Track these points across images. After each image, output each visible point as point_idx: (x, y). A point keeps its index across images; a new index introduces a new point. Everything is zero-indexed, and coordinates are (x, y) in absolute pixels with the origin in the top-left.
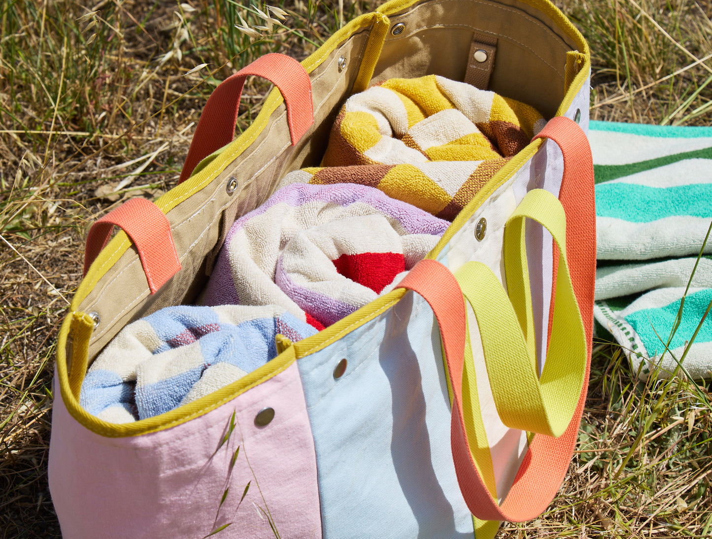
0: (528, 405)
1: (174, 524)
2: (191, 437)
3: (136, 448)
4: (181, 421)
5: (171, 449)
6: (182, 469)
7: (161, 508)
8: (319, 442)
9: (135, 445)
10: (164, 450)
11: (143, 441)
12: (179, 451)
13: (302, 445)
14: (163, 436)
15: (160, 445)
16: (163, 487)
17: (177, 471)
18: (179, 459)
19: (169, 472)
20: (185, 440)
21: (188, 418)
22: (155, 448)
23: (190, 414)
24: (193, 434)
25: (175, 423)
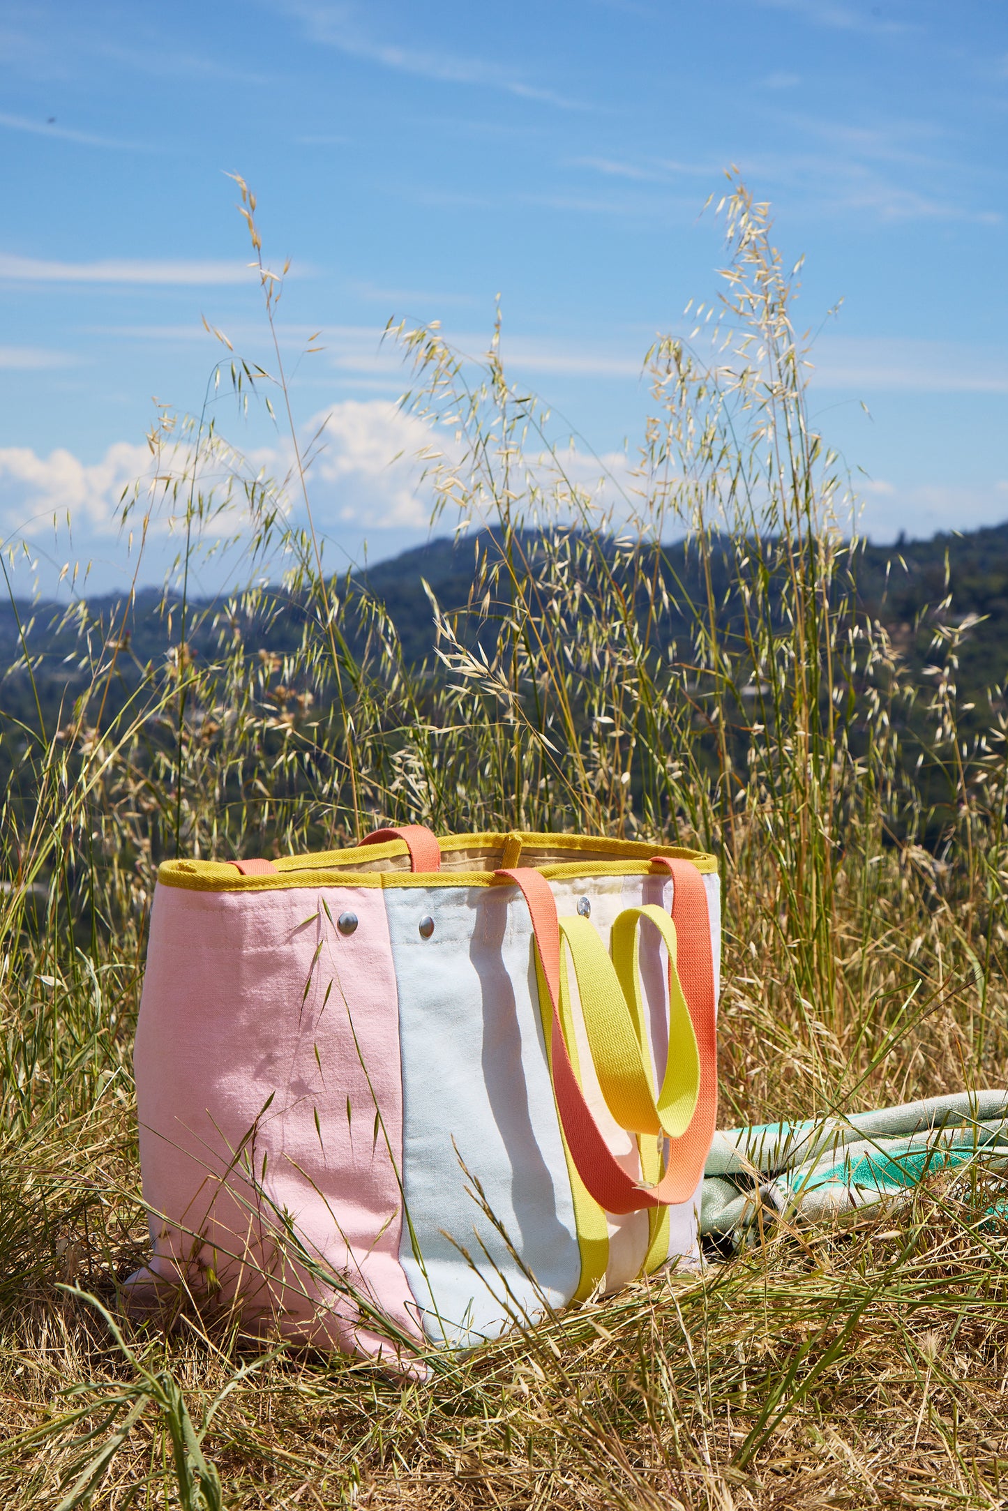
0: (629, 1069)
1: (253, 1029)
2: (276, 910)
3: (223, 908)
4: (267, 887)
5: (256, 917)
6: (265, 949)
7: (242, 1001)
8: (402, 984)
9: (222, 901)
10: (249, 915)
11: (230, 899)
12: (263, 923)
13: (385, 980)
14: (249, 898)
15: (246, 908)
16: (246, 972)
17: (259, 950)
18: (263, 937)
19: (252, 950)
20: (270, 911)
21: (273, 886)
22: (241, 910)
23: (276, 883)
24: (278, 907)
25: (261, 887)
